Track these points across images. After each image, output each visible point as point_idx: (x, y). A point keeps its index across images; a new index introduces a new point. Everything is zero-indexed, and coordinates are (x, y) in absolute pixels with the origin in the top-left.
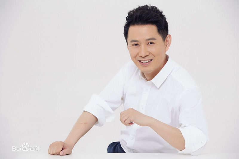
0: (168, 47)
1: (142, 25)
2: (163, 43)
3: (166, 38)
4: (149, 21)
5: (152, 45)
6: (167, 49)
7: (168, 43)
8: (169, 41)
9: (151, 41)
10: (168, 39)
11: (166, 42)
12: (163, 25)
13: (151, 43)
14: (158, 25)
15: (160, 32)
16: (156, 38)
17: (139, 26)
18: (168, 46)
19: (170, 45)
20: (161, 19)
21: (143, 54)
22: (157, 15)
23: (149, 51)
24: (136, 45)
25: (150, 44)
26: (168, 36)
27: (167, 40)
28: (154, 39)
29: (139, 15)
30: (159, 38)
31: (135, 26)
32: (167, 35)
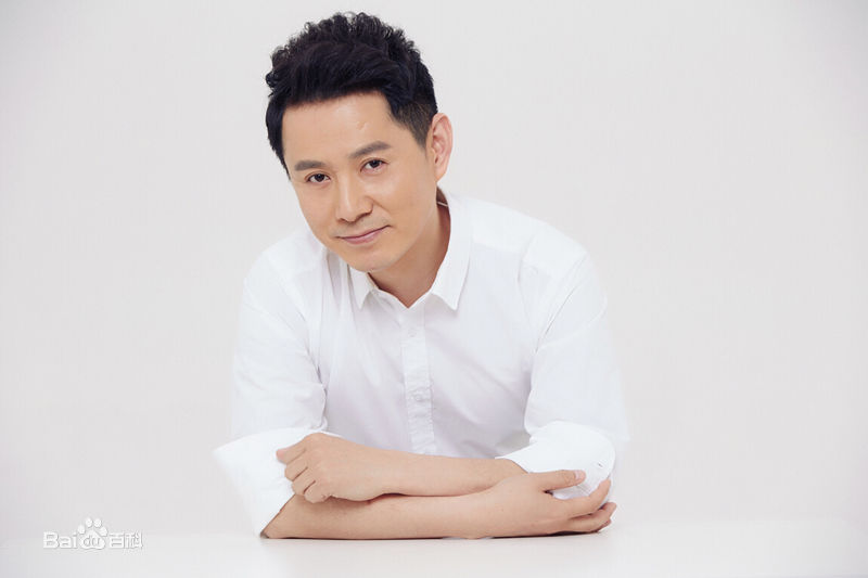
0: (442, 163)
1: (329, 102)
2: (422, 154)
3: (431, 130)
4: (350, 82)
5: (379, 169)
6: (439, 171)
7: (443, 147)
8: (443, 141)
9: (374, 156)
10: (440, 131)
11: (433, 146)
12: (407, 86)
13: (375, 163)
14: (387, 89)
15: (401, 112)
16: (389, 142)
17: (315, 107)
18: (441, 157)
19: (449, 152)
20: (397, 66)
21: (349, 209)
22: (379, 55)
23: (368, 197)
24: (320, 177)
25: (369, 166)
26: (436, 119)
27: (435, 137)
28: (381, 146)
29: (307, 65)
30: (400, 137)
31: (300, 109)
32: (431, 120)
